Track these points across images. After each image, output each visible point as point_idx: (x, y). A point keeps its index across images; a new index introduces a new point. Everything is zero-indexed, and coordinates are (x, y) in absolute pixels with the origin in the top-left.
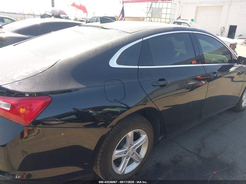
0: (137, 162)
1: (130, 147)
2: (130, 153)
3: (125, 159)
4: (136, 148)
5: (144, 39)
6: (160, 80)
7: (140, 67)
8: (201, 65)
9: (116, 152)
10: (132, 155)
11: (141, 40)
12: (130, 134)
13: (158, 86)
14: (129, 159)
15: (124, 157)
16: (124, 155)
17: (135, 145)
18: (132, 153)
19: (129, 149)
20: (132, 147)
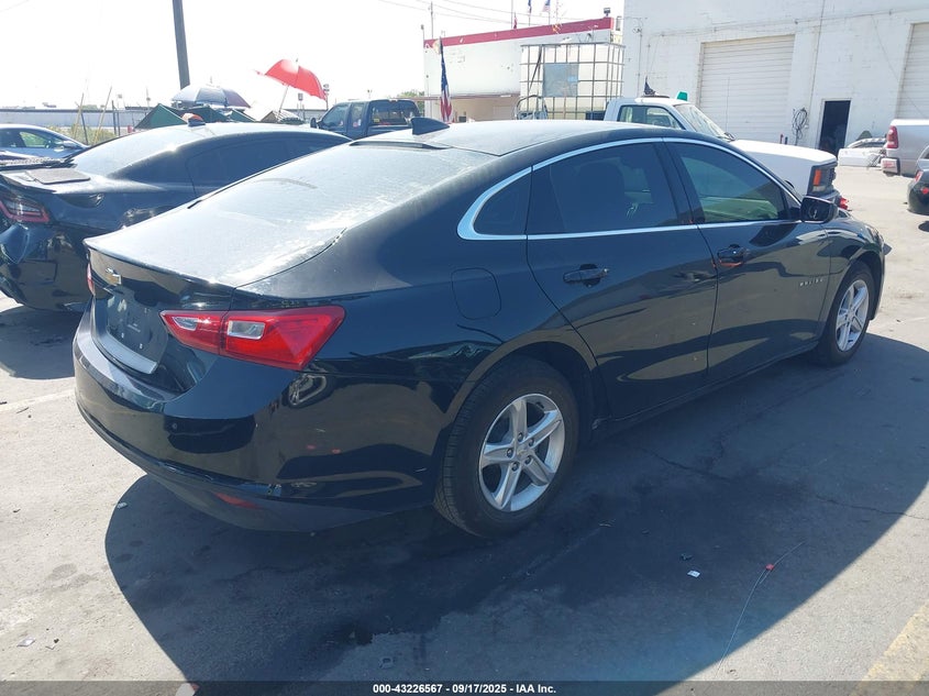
0: (541, 484)
1: (520, 440)
2: (520, 455)
3: (509, 469)
4: (536, 444)
5: (536, 167)
6: (584, 267)
7: (531, 237)
8: (695, 227)
9: (488, 448)
10: (527, 462)
11: (528, 171)
12: (519, 404)
13: (578, 281)
14: (519, 471)
15: (507, 463)
16: (508, 459)
17: (530, 435)
18: (524, 457)
19: (518, 445)
20: (524, 440)
